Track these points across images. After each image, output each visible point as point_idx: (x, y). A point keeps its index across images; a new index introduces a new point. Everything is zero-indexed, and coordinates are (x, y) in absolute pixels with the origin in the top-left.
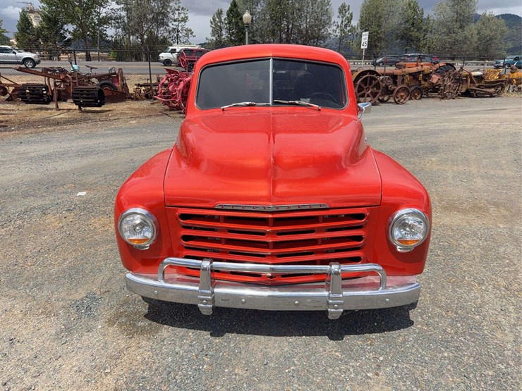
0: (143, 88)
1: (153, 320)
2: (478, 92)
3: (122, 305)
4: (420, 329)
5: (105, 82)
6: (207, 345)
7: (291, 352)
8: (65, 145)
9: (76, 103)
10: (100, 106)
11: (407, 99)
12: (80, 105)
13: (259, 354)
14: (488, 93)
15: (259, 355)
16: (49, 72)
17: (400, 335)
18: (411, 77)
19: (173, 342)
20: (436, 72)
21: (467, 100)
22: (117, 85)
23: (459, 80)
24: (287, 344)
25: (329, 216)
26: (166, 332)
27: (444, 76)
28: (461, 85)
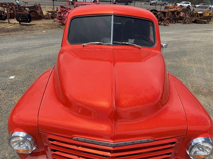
0: (50, 13)
2: (200, 21)
5: (32, 10)
8: (9, 45)
9: (18, 20)
10: (29, 22)
11: (169, 23)
12: (20, 22)
14: (204, 22)
16: (3, 5)
18: (172, 13)
21: (195, 25)
22: (38, 11)
23: (192, 15)
27: (186, 13)
28: (193, 18)
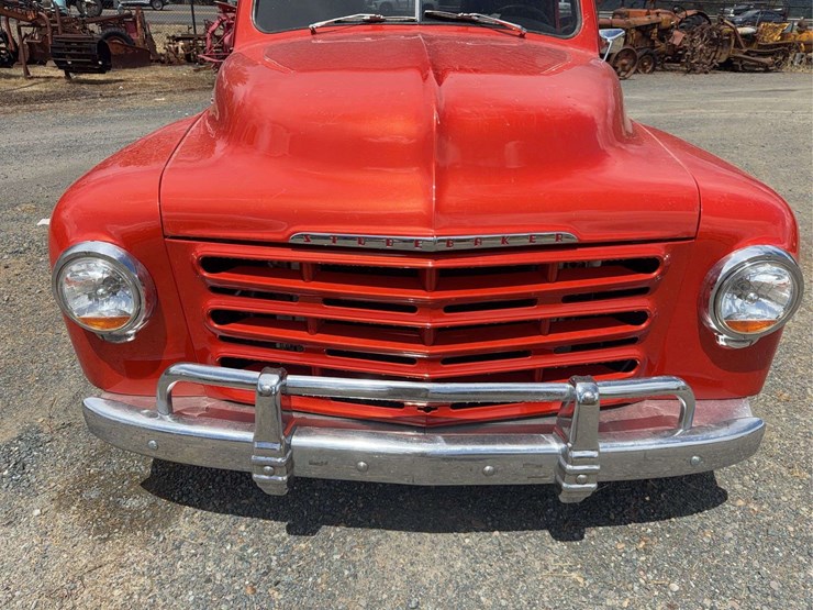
0: (181, 43)
1: (160, 494)
2: (746, 62)
3: (94, 459)
4: (744, 510)
5: (113, 29)
6: (279, 559)
7: (469, 572)
8: (32, 136)
9: (60, 65)
10: (102, 71)
11: (632, 71)
12: (68, 70)
13: (398, 578)
14: (762, 64)
15: (399, 582)
16: (6, 8)
17: (704, 527)
18: (639, 34)
19: (200, 550)
20: (679, 26)
21: (729, 76)
22: (134, 36)
23: (717, 42)
24: (459, 551)
25: (566, 264)
26: (188, 523)
27: (693, 33)
28: (720, 50)
